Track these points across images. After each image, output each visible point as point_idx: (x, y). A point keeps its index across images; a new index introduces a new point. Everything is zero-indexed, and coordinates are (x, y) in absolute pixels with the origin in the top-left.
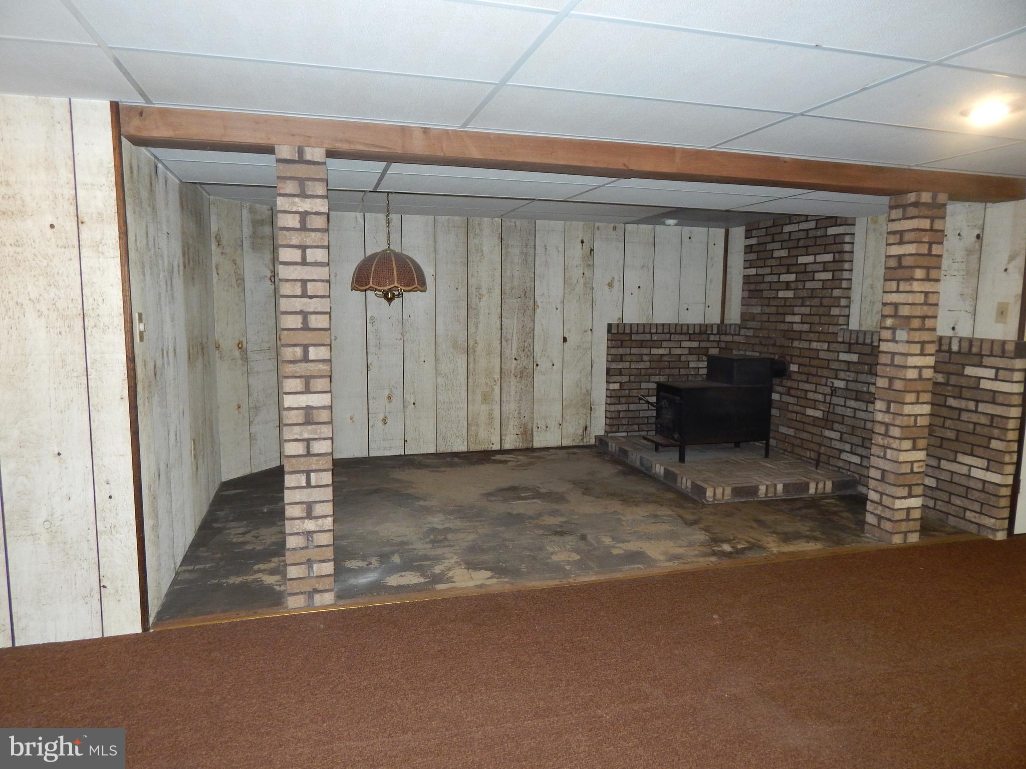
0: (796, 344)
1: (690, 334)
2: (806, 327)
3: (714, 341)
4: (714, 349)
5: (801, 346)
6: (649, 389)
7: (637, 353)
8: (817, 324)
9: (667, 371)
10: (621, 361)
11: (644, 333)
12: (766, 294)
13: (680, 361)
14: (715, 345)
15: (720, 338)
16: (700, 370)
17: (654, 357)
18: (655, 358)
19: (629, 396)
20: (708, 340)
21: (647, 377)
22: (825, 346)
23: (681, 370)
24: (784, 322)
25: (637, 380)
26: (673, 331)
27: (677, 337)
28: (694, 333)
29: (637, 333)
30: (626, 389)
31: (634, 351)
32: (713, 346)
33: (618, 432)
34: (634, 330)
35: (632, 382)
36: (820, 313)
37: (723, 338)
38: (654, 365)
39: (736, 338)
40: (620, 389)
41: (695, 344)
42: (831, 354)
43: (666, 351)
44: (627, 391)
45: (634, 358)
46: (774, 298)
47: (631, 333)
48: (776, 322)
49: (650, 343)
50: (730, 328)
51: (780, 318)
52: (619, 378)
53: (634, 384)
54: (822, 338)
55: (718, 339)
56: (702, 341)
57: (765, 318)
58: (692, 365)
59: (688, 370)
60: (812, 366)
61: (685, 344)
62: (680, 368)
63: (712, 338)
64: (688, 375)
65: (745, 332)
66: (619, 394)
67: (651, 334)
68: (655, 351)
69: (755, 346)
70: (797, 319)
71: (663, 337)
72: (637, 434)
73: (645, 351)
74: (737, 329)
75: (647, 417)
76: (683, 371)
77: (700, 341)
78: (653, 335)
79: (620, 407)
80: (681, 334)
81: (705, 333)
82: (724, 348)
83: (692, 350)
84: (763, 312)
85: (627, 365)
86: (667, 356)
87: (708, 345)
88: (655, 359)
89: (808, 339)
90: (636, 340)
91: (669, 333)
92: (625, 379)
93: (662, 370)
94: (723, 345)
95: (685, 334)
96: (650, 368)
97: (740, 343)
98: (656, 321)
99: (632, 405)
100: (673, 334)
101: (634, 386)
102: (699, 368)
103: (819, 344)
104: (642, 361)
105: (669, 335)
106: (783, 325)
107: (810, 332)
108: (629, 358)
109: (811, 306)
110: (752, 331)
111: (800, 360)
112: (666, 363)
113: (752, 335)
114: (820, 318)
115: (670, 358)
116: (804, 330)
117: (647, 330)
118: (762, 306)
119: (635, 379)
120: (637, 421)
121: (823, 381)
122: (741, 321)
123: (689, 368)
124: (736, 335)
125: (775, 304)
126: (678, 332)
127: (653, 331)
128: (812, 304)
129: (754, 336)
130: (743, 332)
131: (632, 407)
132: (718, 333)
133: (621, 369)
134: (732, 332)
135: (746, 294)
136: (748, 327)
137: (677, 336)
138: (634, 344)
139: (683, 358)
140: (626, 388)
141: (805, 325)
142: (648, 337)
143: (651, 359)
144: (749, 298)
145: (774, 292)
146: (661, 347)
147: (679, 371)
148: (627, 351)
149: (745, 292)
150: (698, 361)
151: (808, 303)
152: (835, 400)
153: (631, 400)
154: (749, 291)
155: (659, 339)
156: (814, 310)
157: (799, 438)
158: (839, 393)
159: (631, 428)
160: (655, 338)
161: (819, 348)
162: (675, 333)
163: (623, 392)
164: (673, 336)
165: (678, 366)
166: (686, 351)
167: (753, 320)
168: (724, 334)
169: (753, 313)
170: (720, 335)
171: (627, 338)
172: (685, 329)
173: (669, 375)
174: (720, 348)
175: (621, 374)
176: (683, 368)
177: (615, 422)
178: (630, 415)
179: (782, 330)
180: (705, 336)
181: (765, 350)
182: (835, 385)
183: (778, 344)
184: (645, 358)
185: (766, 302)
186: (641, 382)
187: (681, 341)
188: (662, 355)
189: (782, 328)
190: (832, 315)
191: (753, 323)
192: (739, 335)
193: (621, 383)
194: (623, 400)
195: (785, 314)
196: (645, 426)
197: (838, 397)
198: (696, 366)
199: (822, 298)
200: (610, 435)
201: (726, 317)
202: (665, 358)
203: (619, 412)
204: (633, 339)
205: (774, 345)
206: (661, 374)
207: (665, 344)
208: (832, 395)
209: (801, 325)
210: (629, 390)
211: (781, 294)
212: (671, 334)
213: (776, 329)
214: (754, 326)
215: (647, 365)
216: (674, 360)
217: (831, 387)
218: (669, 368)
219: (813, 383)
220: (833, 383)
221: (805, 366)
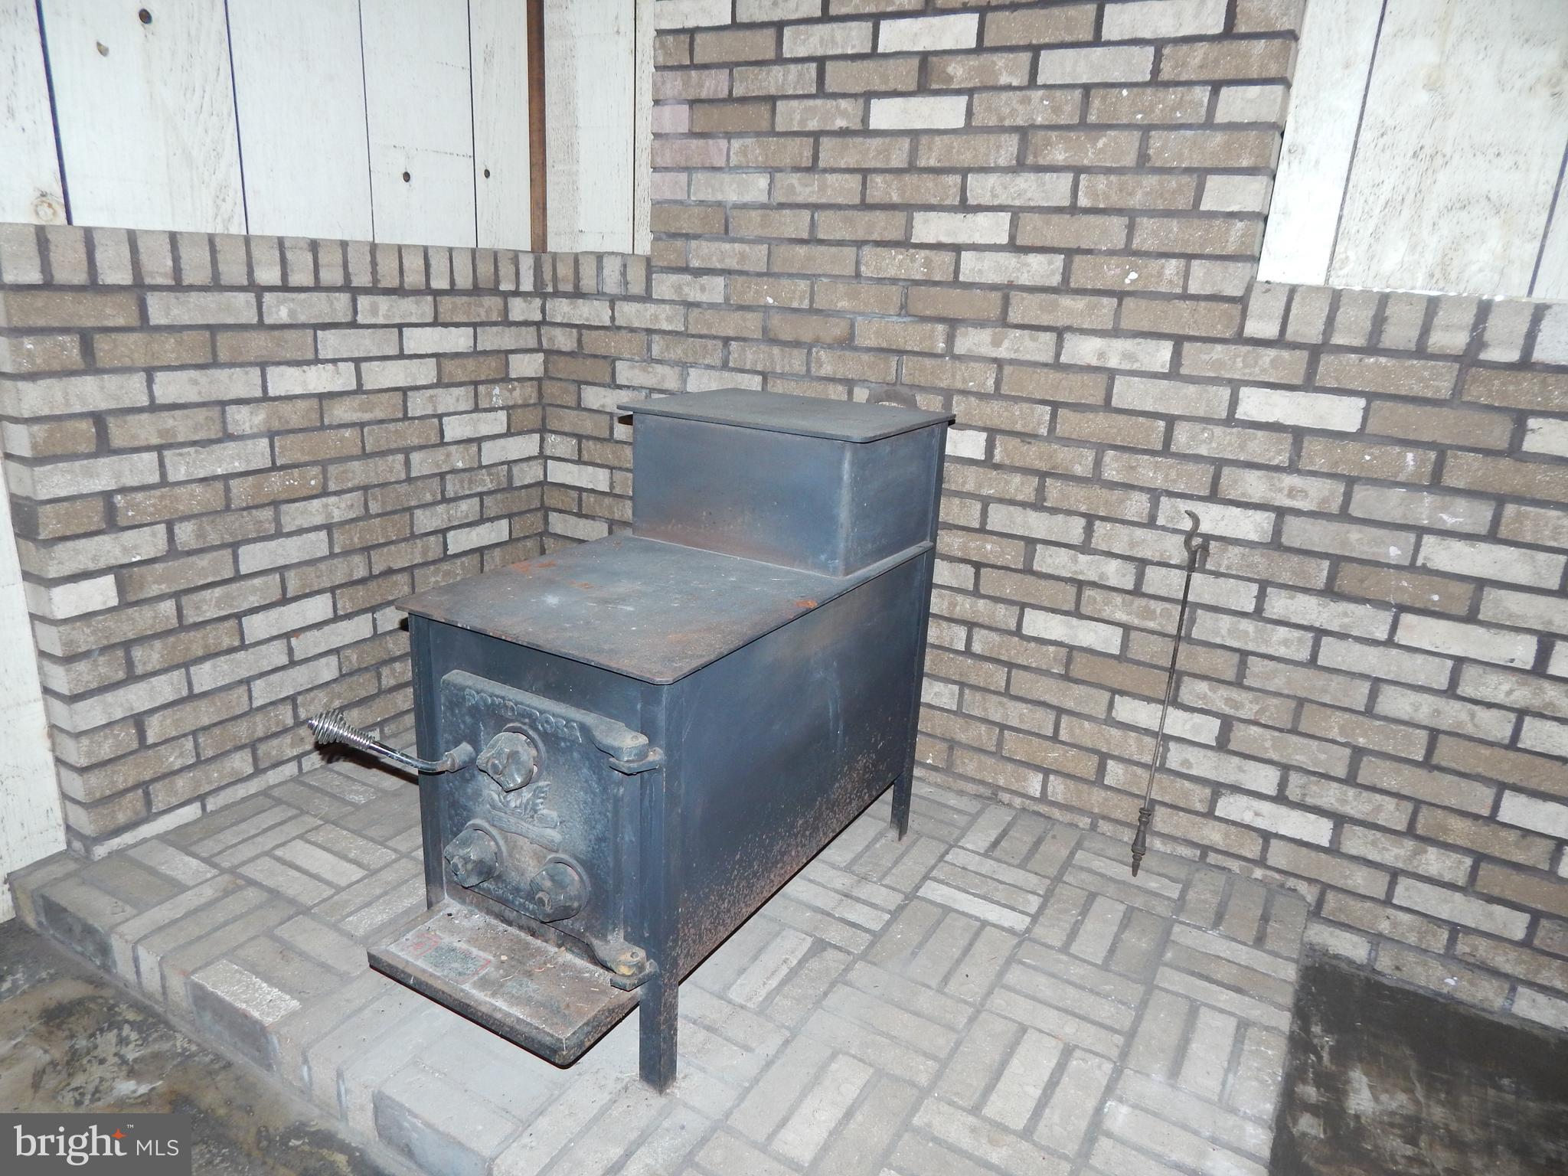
0: (973, 341)
1: (437, 293)
2: (1041, 269)
3: (526, 323)
4: (527, 357)
5: (1002, 352)
6: (282, 570)
7: (192, 397)
8: (1111, 253)
9: (359, 472)
10: (104, 447)
11: (216, 285)
12: (790, 116)
13: (406, 417)
14: (528, 338)
15: (543, 311)
16: (485, 446)
17: (286, 408)
18: (295, 416)
19: (183, 627)
20: (506, 322)
21: (267, 514)
22: (1161, 355)
23: (415, 457)
24: (904, 244)
25: (214, 538)
26: (362, 279)
27: (385, 309)
28: (452, 291)
29: (178, 286)
30: (161, 598)
31: (171, 387)
32: (522, 344)
33: (150, 817)
34: (159, 267)
35: (190, 553)
36: (1136, 201)
37: (562, 310)
38: (291, 450)
39: (630, 313)
40: (125, 604)
41: (458, 340)
42: (1191, 390)
43: (341, 379)
44: (168, 607)
45: (181, 426)
46: (844, 133)
47: (139, 288)
48: (859, 244)
49: (258, 344)
50: (600, 268)
51: (884, 226)
52: (109, 549)
53: (203, 562)
54: (1136, 314)
55: (538, 317)
56: (482, 324)
57: (796, 224)
58: (455, 429)
59: (440, 454)
60: (1067, 442)
61: (419, 340)
62: (407, 451)
63: (519, 309)
64: (442, 476)
65: (679, 288)
66: (126, 628)
67: (259, 290)
68: (285, 381)
69: (734, 344)
70: (992, 228)
71: (318, 307)
72: (253, 787)
73: (240, 383)
74: (636, 275)
75: (292, 699)
76: (422, 464)
77: (474, 325)
78: (268, 297)
79: (137, 698)
80: (399, 291)
81: (495, 291)
82: (571, 354)
83: (449, 366)
84: (780, 197)
85: (142, 468)
86: (347, 401)
87: (504, 339)
88: (295, 421)
89: (1046, 320)
90: (171, 329)
91: (347, 287)
92: (147, 543)
93: (333, 470)
94: (564, 341)
95: (416, 292)
96: (274, 468)
97: (649, 331)
98: (265, 226)
99: (207, 666)
100: (366, 291)
101: (203, 568)
102: (479, 440)
103: (1120, 345)
104: (228, 437)
105: (344, 298)
106: (898, 256)
107: (1064, 288)
108: (146, 429)
109: (1078, 171)
110: (720, 281)
111: (996, 413)
112: (347, 433)
113: (720, 299)
114: (1131, 228)
115: (363, 409)
116: (1024, 279)
117: (233, 271)
118: (772, 171)
119: (201, 534)
120: (242, 731)
121: (1136, 506)
122: (656, 239)
123: (442, 444)
124: (629, 298)
125: (849, 160)
126: (384, 284)
127: (268, 275)
128: (1089, 158)
129: (729, 306)
130: (665, 286)
131: (206, 676)
132: (539, 292)
133: (107, 496)
134: (611, 286)
135: (677, 118)
136: (695, 263)
137: (384, 303)
138: (168, 349)
139: (418, 405)
140: (154, 590)
141: (1035, 260)
142: (242, 308)
143: (276, 425)
144: (692, 134)
145: (843, 104)
146: (317, 361)
147: (407, 463)
148: (132, 390)
149: (667, 111)
150: (476, 409)
151: (1059, 156)
152: (1203, 588)
153: (196, 642)
154: (693, 103)
155: (302, 318)
156: (1094, 190)
157: (985, 721)
158: (1222, 558)
159: (215, 774)
160: (279, 310)
161: (1113, 363)
162: (374, 290)
163: (147, 612)
164: (363, 301)
165: (402, 443)
166: (425, 372)
167: (726, 233)
168: (566, 295)
169: (719, 204)
170: (544, 296)
171: (117, 314)
172: (414, 264)
173: (365, 488)
174: (548, 353)
175: (112, 523)
176: (421, 448)
177: (124, 776)
178: (205, 714)
179: (894, 281)
180: (493, 303)
181: (796, 361)
182: (1205, 527)
183: (871, 342)
184: (243, 419)
185: (801, 150)
186: (235, 546)
187: (400, 327)
188: (322, 397)
189: (891, 272)
190: (1212, 215)
191: (727, 246)
192: (647, 298)
193: (119, 571)
194: (148, 657)
195: (909, 208)
196: (287, 739)
197: (1217, 574)
198: (467, 432)
199: (1146, 129)
200: (100, 851)
201: (554, 222)
202: (341, 412)
203: (138, 721)
204: (157, 317)
205: (847, 343)
206: (332, 486)
207: (331, 343)
208: (1190, 567)
209: (1009, 260)
210: (177, 595)
211: (885, 114)
212: (355, 292)
213: (858, 275)
214: (732, 263)
215: (258, 453)
216: (379, 414)
217: (1189, 536)
218: (365, 455)
219: (1070, 513)
220: (1196, 520)
221: (1026, 437)
